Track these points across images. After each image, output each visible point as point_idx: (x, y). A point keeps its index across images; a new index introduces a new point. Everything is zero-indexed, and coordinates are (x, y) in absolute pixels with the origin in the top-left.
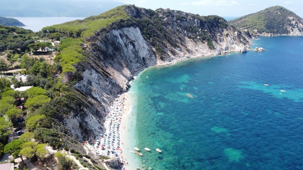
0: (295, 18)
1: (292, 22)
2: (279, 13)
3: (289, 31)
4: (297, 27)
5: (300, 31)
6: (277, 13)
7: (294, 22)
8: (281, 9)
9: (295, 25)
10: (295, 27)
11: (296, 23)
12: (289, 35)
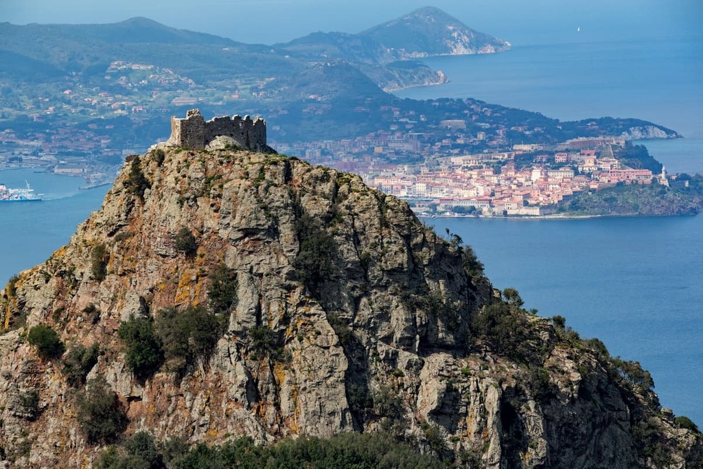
0: (456, 28)
1: (453, 35)
2: (433, 20)
3: (451, 48)
4: (461, 41)
5: (466, 48)
6: (430, 20)
7: (455, 35)
8: (436, 12)
9: (458, 39)
10: (457, 42)
11: (459, 35)
12: (451, 54)
